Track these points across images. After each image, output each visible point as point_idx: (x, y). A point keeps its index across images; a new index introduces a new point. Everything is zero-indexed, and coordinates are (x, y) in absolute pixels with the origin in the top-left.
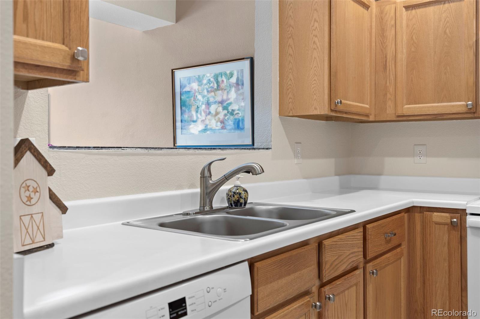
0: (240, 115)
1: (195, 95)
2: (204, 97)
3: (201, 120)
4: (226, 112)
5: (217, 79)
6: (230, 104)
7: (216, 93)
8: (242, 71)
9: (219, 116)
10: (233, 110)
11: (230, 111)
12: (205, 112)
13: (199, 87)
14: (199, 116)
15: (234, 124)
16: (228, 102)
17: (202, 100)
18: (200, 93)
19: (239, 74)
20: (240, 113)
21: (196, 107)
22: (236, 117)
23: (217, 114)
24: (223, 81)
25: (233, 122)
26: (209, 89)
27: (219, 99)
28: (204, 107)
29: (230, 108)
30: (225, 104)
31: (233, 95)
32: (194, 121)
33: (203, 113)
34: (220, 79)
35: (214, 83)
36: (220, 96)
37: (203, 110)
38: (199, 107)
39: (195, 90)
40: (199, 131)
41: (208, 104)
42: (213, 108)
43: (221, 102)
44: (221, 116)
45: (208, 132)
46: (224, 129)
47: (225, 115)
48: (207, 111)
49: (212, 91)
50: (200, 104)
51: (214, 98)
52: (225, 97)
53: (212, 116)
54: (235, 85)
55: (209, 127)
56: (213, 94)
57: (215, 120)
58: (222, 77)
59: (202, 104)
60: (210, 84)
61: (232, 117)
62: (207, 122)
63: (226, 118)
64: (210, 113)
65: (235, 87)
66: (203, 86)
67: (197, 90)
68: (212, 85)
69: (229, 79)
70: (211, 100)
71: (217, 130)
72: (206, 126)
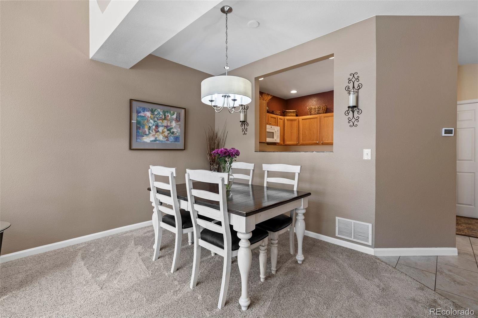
0: (177, 135)
1: (148, 119)
2: (155, 121)
3: (153, 134)
4: (169, 132)
5: (165, 114)
6: (172, 128)
7: (163, 121)
8: (180, 114)
9: (165, 134)
10: (173, 132)
11: (172, 132)
12: (155, 130)
13: (152, 115)
14: (151, 132)
15: (174, 139)
16: (171, 127)
17: (153, 123)
18: (151, 119)
19: (178, 114)
20: (177, 134)
21: (149, 126)
22: (175, 135)
23: (163, 132)
24: (168, 116)
25: (173, 138)
26: (159, 118)
27: (165, 124)
28: (154, 127)
29: (172, 130)
30: (169, 128)
31: (174, 124)
32: (146, 135)
33: (153, 131)
34: (166, 114)
35: (162, 115)
36: (165, 123)
37: (154, 129)
38: (151, 127)
39: (148, 116)
40: (150, 141)
41: (157, 126)
42: (160, 129)
43: (166, 127)
44: (166, 134)
45: (157, 142)
46: (168, 141)
47: (168, 134)
48: (156, 130)
49: (160, 120)
50: (152, 125)
51: (161, 123)
52: (169, 124)
53: (160, 133)
54: (175, 119)
55: (157, 139)
56: (161, 121)
57: (162, 135)
58: (168, 113)
59: (153, 125)
60: (160, 115)
61: (172, 135)
62: (156, 136)
63: (169, 135)
64: (158, 131)
65: (175, 120)
66: (154, 115)
67: (150, 117)
68: (161, 116)
69: (172, 116)
70: (160, 124)
71: (163, 141)
72: (156, 138)
